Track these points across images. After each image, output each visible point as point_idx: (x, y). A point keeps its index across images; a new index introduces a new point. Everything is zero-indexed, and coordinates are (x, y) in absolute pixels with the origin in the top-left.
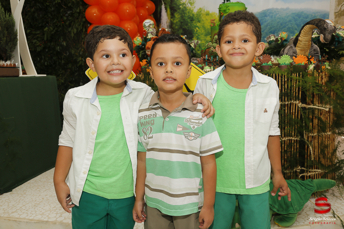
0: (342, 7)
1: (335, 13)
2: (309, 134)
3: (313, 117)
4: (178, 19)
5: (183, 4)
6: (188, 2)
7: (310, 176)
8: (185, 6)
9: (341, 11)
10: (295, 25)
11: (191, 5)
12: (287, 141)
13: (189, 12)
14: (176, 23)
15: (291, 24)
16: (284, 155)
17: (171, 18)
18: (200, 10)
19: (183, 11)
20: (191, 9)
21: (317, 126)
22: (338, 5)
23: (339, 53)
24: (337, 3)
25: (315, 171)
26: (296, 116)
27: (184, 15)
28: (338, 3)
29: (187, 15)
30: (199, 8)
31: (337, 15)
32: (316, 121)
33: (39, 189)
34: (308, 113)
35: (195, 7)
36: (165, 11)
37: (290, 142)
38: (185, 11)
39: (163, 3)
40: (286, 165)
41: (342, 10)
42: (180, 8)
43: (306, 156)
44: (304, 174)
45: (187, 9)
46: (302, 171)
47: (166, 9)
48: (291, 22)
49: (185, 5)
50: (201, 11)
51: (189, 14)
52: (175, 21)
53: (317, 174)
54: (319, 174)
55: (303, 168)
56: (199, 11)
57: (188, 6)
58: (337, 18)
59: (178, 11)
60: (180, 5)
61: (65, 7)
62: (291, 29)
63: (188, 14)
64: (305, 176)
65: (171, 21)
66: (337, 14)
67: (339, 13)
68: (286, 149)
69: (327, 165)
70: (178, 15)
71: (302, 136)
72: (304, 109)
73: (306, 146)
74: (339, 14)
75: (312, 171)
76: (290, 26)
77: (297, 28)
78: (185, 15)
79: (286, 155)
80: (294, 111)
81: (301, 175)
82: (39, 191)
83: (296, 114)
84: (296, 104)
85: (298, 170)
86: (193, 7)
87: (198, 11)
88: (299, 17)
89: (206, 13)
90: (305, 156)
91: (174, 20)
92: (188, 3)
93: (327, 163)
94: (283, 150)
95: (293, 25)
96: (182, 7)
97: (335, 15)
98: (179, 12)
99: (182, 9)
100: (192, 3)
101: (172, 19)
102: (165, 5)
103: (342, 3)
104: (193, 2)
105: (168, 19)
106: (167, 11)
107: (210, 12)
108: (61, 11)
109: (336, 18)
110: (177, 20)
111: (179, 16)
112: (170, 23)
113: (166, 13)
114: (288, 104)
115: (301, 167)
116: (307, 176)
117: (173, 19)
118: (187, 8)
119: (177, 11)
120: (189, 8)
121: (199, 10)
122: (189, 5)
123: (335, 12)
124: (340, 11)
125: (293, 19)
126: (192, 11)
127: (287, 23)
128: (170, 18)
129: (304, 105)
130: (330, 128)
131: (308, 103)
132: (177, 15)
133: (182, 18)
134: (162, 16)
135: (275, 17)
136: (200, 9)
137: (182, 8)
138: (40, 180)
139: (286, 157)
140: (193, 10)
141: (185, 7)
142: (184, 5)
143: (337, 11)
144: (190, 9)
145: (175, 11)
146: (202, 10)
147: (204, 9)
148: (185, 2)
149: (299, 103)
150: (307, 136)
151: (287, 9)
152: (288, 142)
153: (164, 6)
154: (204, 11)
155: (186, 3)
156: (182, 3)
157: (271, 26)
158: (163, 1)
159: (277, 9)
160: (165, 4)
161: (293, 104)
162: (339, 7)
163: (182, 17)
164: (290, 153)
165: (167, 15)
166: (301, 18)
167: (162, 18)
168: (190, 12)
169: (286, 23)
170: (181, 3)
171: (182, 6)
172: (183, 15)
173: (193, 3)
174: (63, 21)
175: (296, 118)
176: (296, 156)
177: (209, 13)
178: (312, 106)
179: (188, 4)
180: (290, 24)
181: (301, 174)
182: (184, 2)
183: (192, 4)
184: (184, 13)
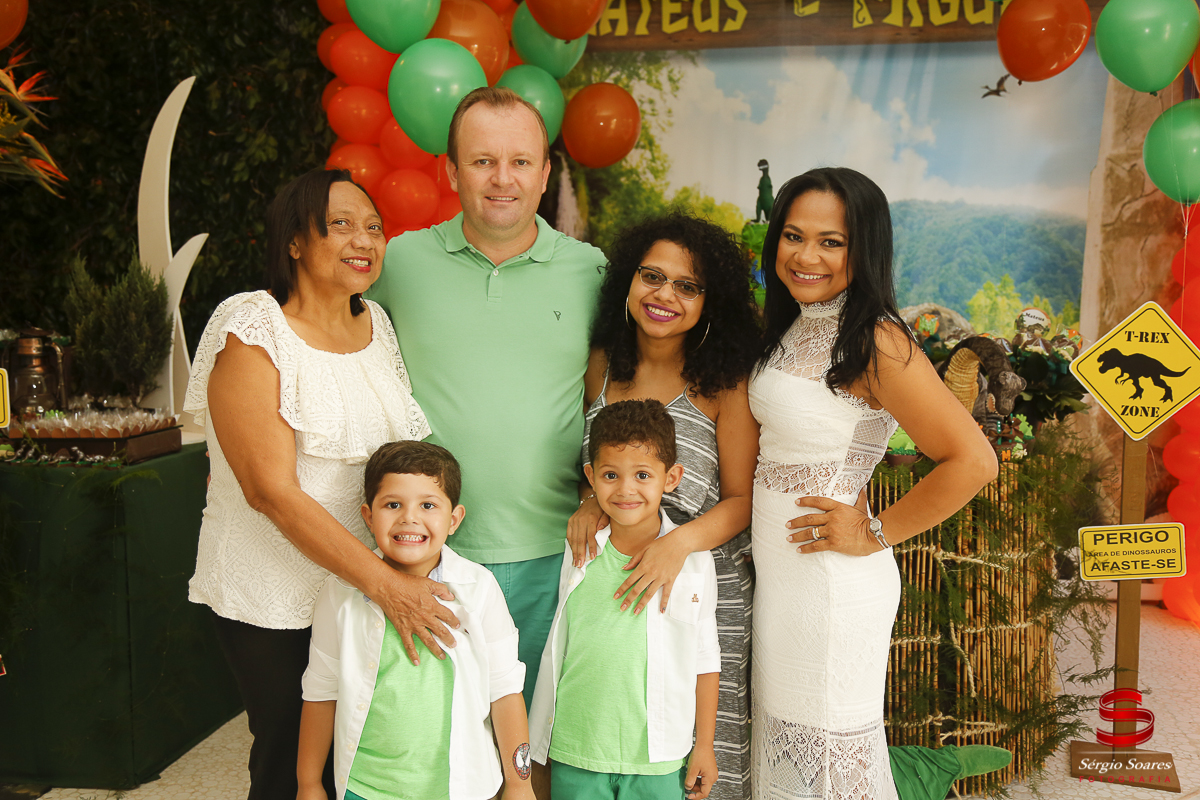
0: (1123, 211)
1: (1105, 226)
2: (964, 629)
3: (974, 584)
4: (614, 219)
5: (632, 171)
6: (648, 168)
7: (969, 738)
8: (637, 179)
9: (1122, 221)
10: (984, 257)
11: (656, 177)
12: (907, 648)
13: (648, 200)
14: (608, 230)
15: (970, 251)
16: (900, 683)
17: (592, 214)
18: (685, 195)
19: (629, 193)
20: (657, 190)
21: (987, 609)
22: (1114, 202)
23: (1060, 406)
24: (1110, 195)
25: (983, 726)
26: (930, 583)
27: (631, 206)
28: (1113, 197)
29: (641, 206)
30: (680, 188)
31: (1109, 232)
32: (983, 596)
33: (235, 773)
34: (963, 576)
35: (667, 184)
36: (572, 190)
37: (916, 649)
38: (636, 196)
39: (565, 164)
40: (905, 708)
41: (1124, 219)
42: (620, 186)
43: (958, 686)
44: (955, 733)
45: (644, 190)
46: (949, 726)
47: (574, 184)
48: (971, 247)
49: (638, 175)
50: (686, 199)
51: (650, 205)
52: (603, 226)
53: (988, 734)
54: (994, 734)
55: (949, 717)
56: (682, 197)
57: (647, 179)
58: (1111, 242)
59: (614, 192)
60: (622, 174)
61: (263, 195)
62: (970, 268)
63: (645, 205)
64: (956, 737)
65: (590, 224)
66: (1109, 229)
67: (1116, 226)
68: (904, 667)
69: (1019, 711)
70: (613, 208)
71: (946, 634)
72: (950, 564)
73: (959, 662)
74: (1114, 230)
75: (976, 726)
76: (968, 259)
77: (989, 265)
78: (638, 206)
79: (904, 683)
80: (924, 571)
81: (946, 736)
82: (237, 776)
83: (930, 578)
84: (928, 554)
85: (938, 721)
86: (663, 182)
87: (678, 198)
88: (996, 233)
89: (703, 204)
90: (955, 686)
91: (599, 221)
92: (647, 171)
93: (1019, 704)
94: (897, 671)
95: (975, 256)
96: (627, 182)
97: (1104, 231)
98: (615, 198)
99: (625, 188)
100: (658, 171)
101: (592, 219)
102: (571, 173)
103: (1124, 198)
104: (661, 168)
105: (582, 216)
106: (576, 192)
107: (718, 203)
108: (249, 207)
109: (1106, 240)
110: (610, 223)
111: (617, 210)
112: (585, 230)
113: (574, 199)
114: (908, 554)
115: (944, 716)
116: (962, 739)
117: (596, 218)
118: (644, 186)
119: (609, 194)
120: (649, 186)
121: (681, 193)
122: (650, 176)
123: (1105, 223)
124: (1119, 222)
125: (977, 236)
126: (659, 196)
127: (959, 249)
128: (586, 215)
129: (951, 555)
130: (1026, 609)
131: (960, 551)
132: (609, 207)
133: (624, 216)
134: (560, 206)
135: (920, 229)
136: (685, 190)
137: (628, 185)
138: (225, 747)
139: (904, 689)
140: (662, 193)
141: (635, 183)
142: (634, 176)
143: (1110, 221)
144: (652, 190)
145: (605, 192)
146: (691, 195)
147: (698, 193)
148: (638, 166)
149: (937, 550)
150: (959, 635)
151: (959, 204)
152: (910, 649)
153: (568, 176)
154: (698, 198)
155: (640, 170)
156: (628, 167)
157: (909, 256)
158: (567, 160)
159: (927, 203)
160: (572, 168)
161: (922, 553)
162: (1114, 208)
163: (625, 213)
164: (915, 676)
165: (579, 204)
166: (1003, 235)
167: (560, 211)
168: (653, 198)
169: (955, 247)
170: (623, 170)
171: (628, 179)
172: (628, 208)
173: (663, 171)
174: (254, 237)
175: (930, 589)
176: (932, 686)
177: (713, 204)
178: (968, 559)
179: (645, 173)
180: (966, 252)
181: (945, 732)
182: (634, 166)
183: (660, 174)
184: (634, 202)
